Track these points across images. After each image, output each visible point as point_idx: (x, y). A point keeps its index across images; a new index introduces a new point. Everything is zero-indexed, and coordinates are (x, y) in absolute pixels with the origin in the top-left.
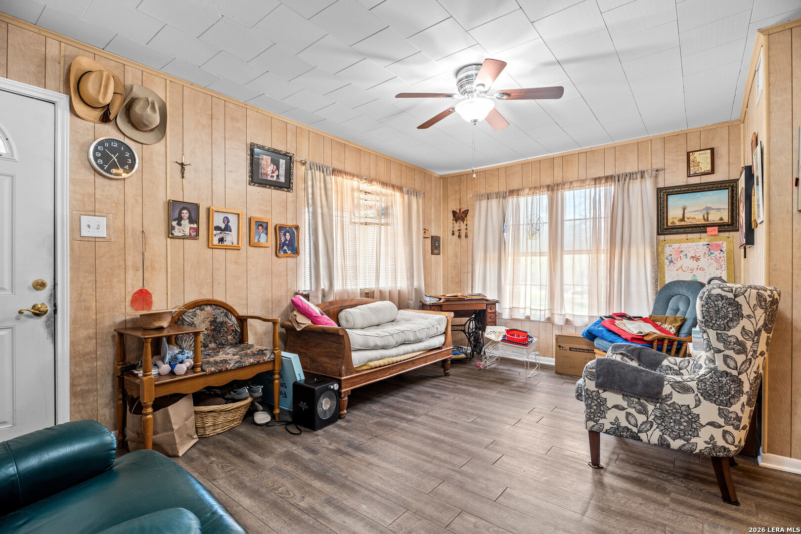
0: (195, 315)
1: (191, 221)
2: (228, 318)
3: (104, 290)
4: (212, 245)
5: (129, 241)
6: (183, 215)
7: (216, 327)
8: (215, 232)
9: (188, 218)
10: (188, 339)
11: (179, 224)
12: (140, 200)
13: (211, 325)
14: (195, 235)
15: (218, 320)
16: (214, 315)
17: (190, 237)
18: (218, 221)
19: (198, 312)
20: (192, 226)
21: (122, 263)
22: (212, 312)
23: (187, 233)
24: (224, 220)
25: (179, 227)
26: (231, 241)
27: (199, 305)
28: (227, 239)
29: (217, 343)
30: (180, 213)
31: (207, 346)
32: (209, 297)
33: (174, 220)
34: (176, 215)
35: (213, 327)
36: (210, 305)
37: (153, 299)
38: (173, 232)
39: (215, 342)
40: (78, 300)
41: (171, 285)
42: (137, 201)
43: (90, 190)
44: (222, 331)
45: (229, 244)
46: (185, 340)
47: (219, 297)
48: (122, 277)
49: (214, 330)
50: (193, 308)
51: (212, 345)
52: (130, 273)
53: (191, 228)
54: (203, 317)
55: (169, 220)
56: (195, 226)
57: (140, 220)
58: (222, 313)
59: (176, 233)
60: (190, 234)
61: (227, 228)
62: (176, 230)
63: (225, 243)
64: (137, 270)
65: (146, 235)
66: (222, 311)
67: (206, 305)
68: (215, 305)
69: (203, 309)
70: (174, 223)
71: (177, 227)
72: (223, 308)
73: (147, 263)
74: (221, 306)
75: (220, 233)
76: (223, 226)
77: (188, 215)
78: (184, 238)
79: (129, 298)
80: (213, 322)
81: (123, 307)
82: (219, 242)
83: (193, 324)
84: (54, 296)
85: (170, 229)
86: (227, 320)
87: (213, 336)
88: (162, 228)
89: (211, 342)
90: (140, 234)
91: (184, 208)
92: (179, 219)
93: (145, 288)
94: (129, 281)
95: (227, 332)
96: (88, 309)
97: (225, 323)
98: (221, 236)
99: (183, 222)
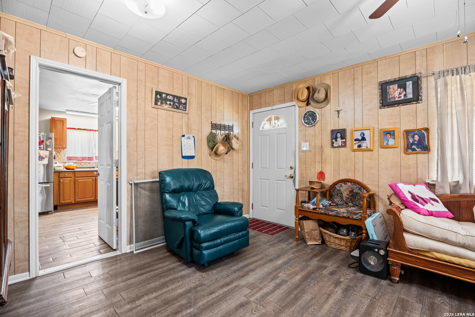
0: (341, 186)
1: (342, 138)
2: (361, 191)
3: (308, 171)
4: (353, 149)
5: (317, 150)
6: (338, 136)
7: (353, 194)
8: (355, 142)
9: (340, 137)
10: (337, 198)
11: (336, 141)
12: (321, 133)
13: (350, 193)
14: (344, 145)
15: (354, 191)
16: (352, 188)
17: (342, 146)
18: (358, 136)
19: (343, 185)
20: (343, 140)
21: (314, 160)
22: (351, 186)
23: (340, 144)
24: (361, 135)
25: (336, 142)
26: (366, 146)
27: (345, 181)
28: (363, 145)
29: (353, 204)
30: (336, 135)
31: (348, 204)
32: (352, 178)
33: (334, 139)
34: (334, 137)
35: (351, 194)
36: (351, 182)
37: (326, 176)
38: (333, 145)
39: (352, 203)
40: (301, 175)
41: (333, 170)
42: (319, 133)
43: (304, 133)
44: (357, 198)
45: (365, 148)
46: (336, 198)
47: (359, 179)
48: (314, 166)
49: (352, 196)
50: (341, 182)
51: (350, 204)
52: (317, 164)
53: (342, 142)
54: (345, 188)
55: (332, 139)
56: (344, 140)
57: (321, 141)
58: (357, 187)
59: (335, 145)
60: (342, 145)
61: (363, 139)
62: (335, 144)
63: (362, 148)
64: (320, 163)
65: (323, 147)
66: (357, 186)
67: (349, 182)
68: (354, 183)
69: (346, 184)
70: (334, 141)
71: (335, 142)
72: (359, 185)
73: (323, 160)
74: (357, 184)
75: (358, 142)
76: (360, 138)
77: (340, 135)
78: (339, 147)
79: (316, 175)
80: (351, 192)
81: (314, 178)
82: (358, 148)
83: (340, 190)
84: (295, 171)
85: (333, 143)
86: (360, 192)
87: (351, 199)
88: (330, 144)
89: (350, 202)
90: (320, 147)
91: (338, 133)
92: (336, 138)
93: (322, 171)
94: (316, 167)
95: (360, 199)
96: (303, 177)
97: (359, 193)
98: (359, 144)
99: (338, 139)
